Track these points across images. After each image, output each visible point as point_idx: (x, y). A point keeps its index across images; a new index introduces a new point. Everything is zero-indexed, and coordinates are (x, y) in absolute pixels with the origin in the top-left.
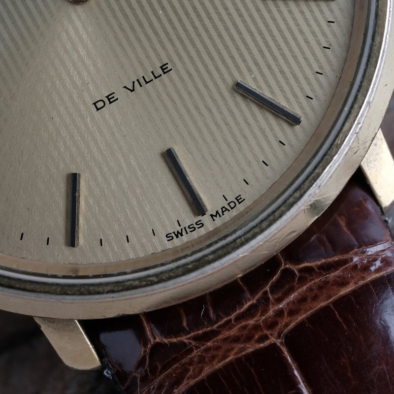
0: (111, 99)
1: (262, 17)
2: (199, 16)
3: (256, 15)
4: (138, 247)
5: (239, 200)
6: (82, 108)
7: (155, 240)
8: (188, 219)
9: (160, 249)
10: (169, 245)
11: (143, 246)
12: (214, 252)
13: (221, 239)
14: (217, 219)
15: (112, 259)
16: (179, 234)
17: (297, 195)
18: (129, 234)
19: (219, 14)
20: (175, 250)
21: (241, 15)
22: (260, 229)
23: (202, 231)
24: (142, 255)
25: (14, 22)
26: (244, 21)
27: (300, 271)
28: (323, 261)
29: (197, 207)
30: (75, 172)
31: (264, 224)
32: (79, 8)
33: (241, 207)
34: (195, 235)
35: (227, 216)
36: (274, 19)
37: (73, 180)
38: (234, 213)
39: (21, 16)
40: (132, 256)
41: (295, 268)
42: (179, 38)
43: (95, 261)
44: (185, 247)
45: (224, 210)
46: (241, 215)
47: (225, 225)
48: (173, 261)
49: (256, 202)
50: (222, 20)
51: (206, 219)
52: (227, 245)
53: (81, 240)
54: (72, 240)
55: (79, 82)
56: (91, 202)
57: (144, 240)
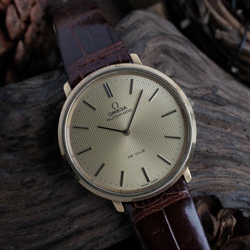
0: (132, 156)
1: (165, 141)
2: (152, 140)
3: (164, 141)
4: (135, 188)
5: (157, 179)
6: (126, 157)
7: (139, 186)
8: (146, 182)
9: (139, 188)
10: (141, 188)
11: (136, 187)
12: (151, 190)
13: (153, 188)
14: (152, 183)
15: (129, 190)
16: (144, 186)
17: (169, 180)
18: (133, 185)
19: (156, 140)
20: (143, 189)
21: (160, 141)
22: (161, 186)
23: (149, 185)
24: (135, 189)
25: (113, 138)
26: (161, 142)
27: (168, 195)
28: (173, 193)
29: (148, 180)
30: (123, 171)
31: (162, 186)
32: (127, 136)
33: (157, 181)
34: (147, 186)
35: (154, 183)
36: (167, 142)
37: (123, 172)
38: (156, 182)
39: (114, 137)
40: (133, 189)
41: (167, 194)
42: (147, 144)
43: (125, 190)
44: (145, 188)
45: (154, 181)
46: (157, 183)
47: (154, 184)
48: (143, 191)
49: (160, 180)
50: (156, 141)
51: (150, 183)
52: (154, 189)
53: (123, 185)
54: (121, 185)
55: (125, 152)
56: (126, 177)
57: (136, 186)
